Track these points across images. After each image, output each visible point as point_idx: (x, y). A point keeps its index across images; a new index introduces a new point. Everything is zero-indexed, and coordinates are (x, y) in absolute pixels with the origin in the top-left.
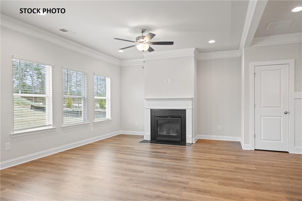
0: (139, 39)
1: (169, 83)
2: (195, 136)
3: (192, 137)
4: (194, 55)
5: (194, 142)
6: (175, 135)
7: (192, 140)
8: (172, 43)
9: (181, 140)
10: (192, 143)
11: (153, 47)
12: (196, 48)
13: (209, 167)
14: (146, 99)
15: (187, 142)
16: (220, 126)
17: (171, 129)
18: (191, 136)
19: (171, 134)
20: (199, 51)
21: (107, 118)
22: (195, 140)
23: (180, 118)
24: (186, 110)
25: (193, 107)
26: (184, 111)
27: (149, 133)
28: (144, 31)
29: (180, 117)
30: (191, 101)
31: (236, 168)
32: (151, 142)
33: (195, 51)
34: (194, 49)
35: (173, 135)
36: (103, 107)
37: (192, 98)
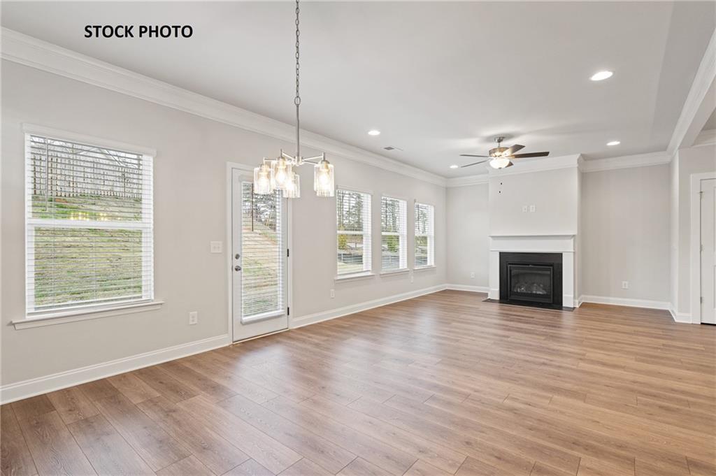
0: (494, 152)
1: (531, 211)
2: (579, 295)
3: (574, 298)
4: (577, 165)
5: (577, 306)
6: (541, 293)
7: (574, 303)
8: (546, 154)
9: (553, 300)
10: (574, 308)
11: (515, 161)
12: (582, 155)
13: (615, 340)
14: (492, 237)
15: (564, 305)
16: (627, 282)
17: (534, 283)
18: (572, 296)
19: (534, 292)
20: (585, 159)
21: (429, 264)
22: (579, 302)
23: (551, 267)
24: (561, 254)
25: (576, 249)
26: (560, 256)
27: (497, 289)
28: (502, 140)
29: (551, 265)
30: (572, 240)
31: (663, 345)
32: (500, 303)
33: (578, 160)
34: (578, 156)
35: (538, 293)
36: (392, 248)
37: (574, 236)
